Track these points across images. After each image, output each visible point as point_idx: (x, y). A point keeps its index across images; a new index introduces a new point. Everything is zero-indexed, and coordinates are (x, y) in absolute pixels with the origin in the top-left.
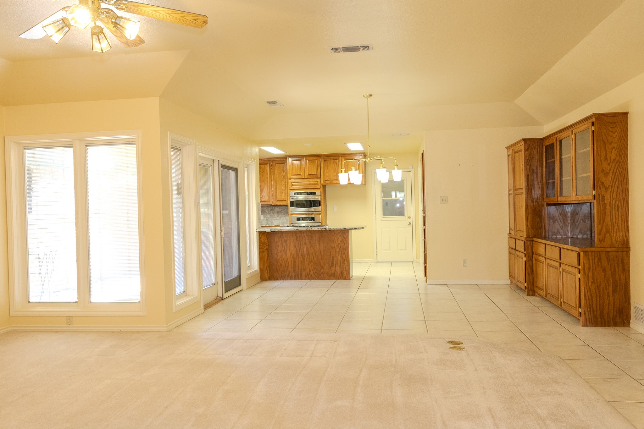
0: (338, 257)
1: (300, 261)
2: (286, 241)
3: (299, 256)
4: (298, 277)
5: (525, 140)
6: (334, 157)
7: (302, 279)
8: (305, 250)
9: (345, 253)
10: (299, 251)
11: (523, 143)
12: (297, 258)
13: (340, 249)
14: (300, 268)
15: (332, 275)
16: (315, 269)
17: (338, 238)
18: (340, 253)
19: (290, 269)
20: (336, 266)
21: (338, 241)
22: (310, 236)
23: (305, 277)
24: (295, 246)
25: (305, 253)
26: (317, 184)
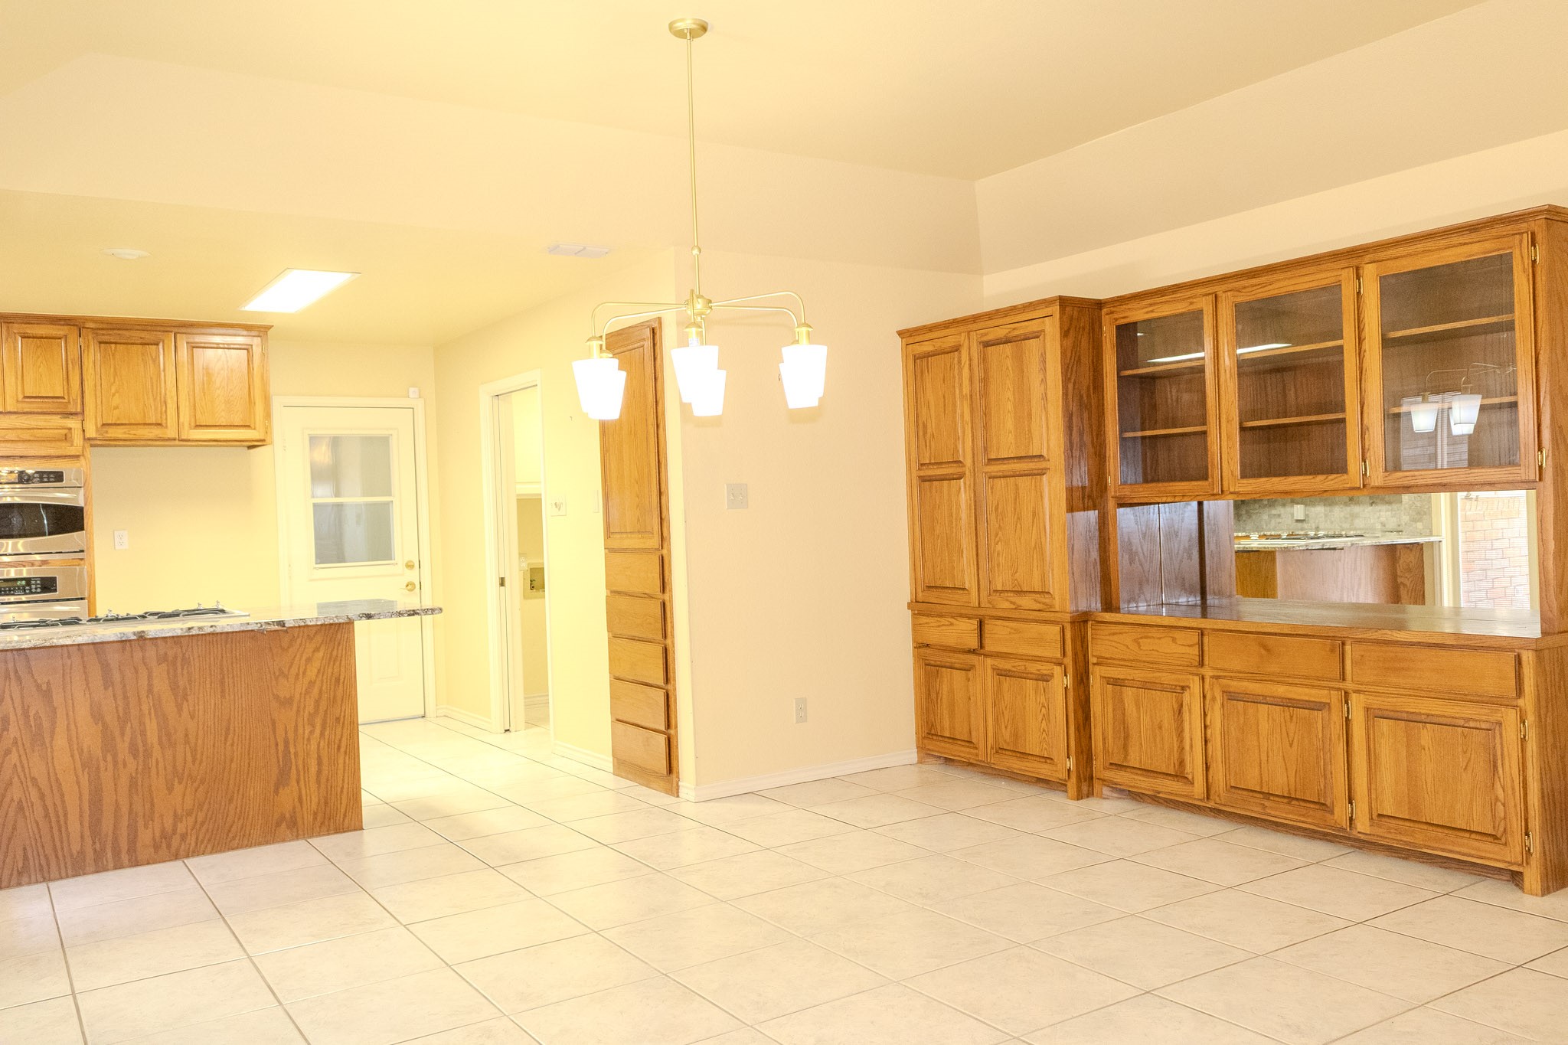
0: (309, 740)
1: (124, 781)
2: (46, 694)
3: (120, 757)
4: (117, 853)
5: (1064, 302)
6: (144, 334)
7: (135, 863)
8: (152, 727)
9: (338, 719)
10: (117, 733)
11: (1055, 309)
12: (110, 766)
13: (317, 702)
14: (125, 809)
15: (283, 818)
16: (201, 806)
17: (309, 660)
18: (318, 721)
19: (74, 826)
20: (298, 782)
21: (308, 673)
22: (176, 657)
23: (152, 850)
24: (97, 716)
25: (152, 737)
26: (66, 438)
